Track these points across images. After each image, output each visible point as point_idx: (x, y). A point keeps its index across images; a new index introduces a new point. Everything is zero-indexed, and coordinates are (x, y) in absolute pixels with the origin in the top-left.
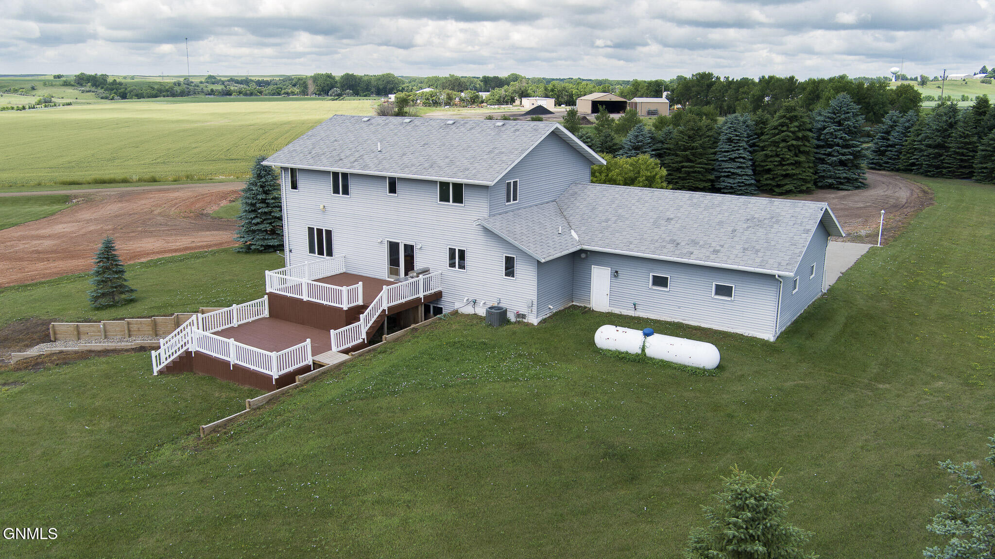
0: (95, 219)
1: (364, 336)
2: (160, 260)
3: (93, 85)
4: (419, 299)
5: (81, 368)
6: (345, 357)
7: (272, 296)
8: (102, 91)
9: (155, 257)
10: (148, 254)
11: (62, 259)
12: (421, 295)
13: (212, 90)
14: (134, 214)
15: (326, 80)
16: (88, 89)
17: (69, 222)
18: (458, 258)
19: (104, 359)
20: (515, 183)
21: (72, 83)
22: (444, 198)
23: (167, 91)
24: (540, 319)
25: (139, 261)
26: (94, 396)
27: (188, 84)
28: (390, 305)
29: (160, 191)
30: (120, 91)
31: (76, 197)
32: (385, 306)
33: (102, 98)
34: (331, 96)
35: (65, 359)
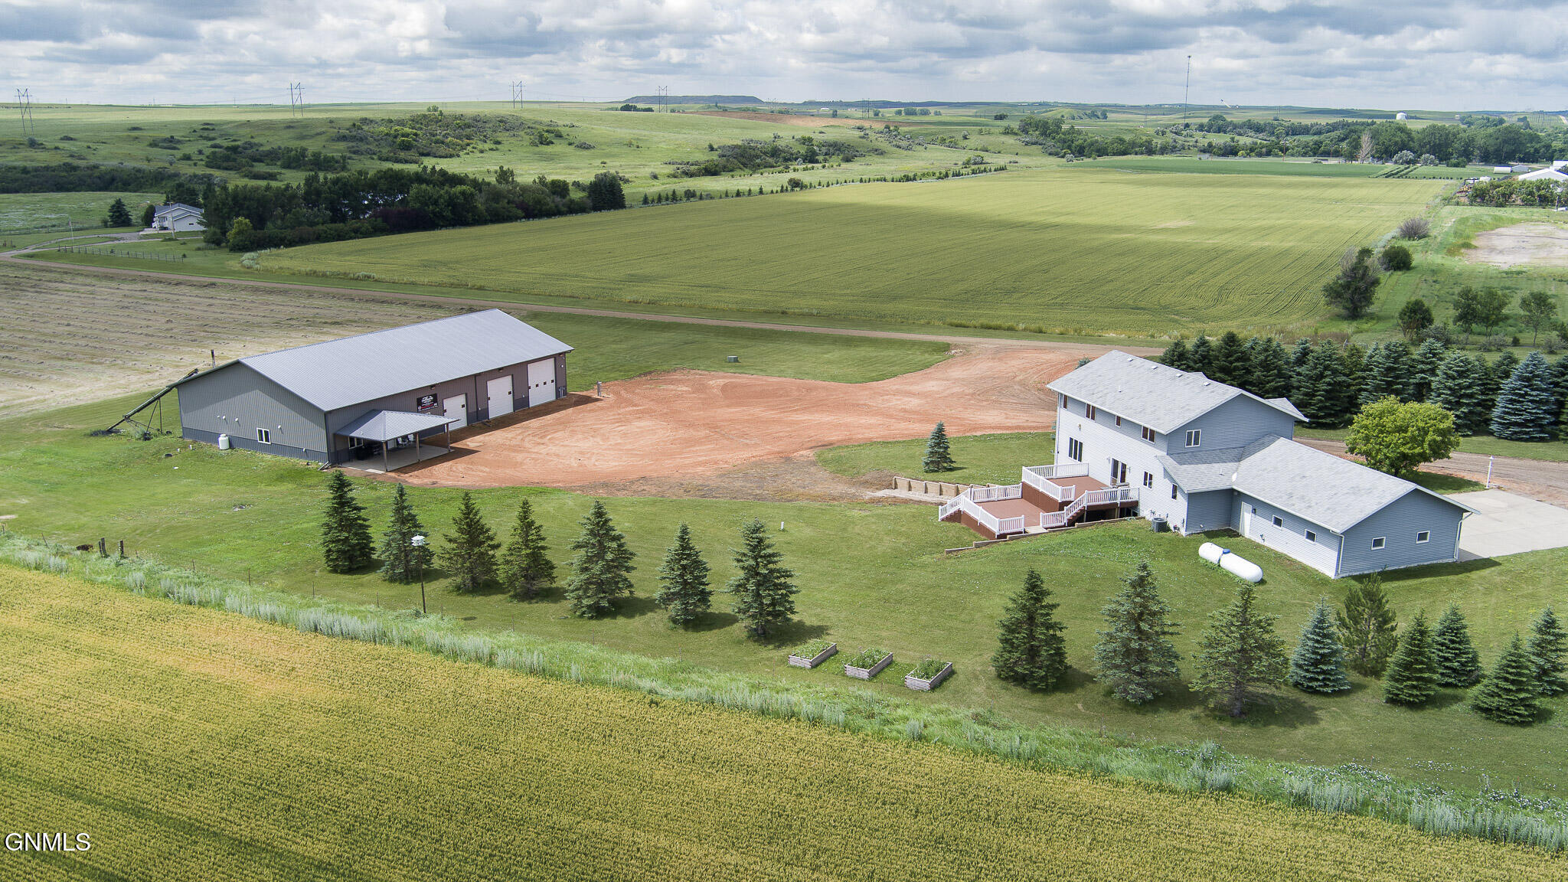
0: (963, 380)
1: (1066, 521)
2: (990, 435)
3: (1044, 134)
4: (1117, 504)
5: (902, 509)
6: (1045, 531)
7: (1024, 485)
8: (1052, 143)
9: (988, 432)
10: (985, 428)
11: (920, 421)
12: (1118, 501)
13: (1210, 145)
14: (998, 378)
15: (1394, 135)
16: (1034, 139)
17: (940, 379)
18: (1148, 479)
19: (916, 506)
20: (1197, 433)
21: (1015, 130)
22: (1145, 436)
23: (1141, 146)
24: (1188, 533)
25: (975, 434)
26: (903, 526)
27: (1176, 133)
28: (1089, 504)
29: (1036, 349)
30: (1077, 143)
31: (956, 346)
32: (1085, 504)
33: (1050, 154)
34: (1396, 162)
35: (896, 502)
